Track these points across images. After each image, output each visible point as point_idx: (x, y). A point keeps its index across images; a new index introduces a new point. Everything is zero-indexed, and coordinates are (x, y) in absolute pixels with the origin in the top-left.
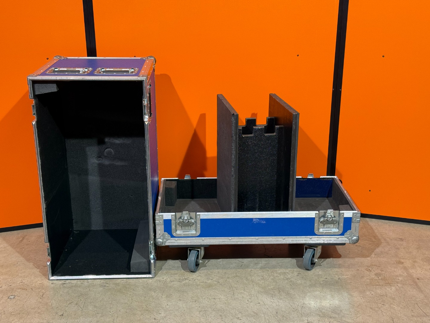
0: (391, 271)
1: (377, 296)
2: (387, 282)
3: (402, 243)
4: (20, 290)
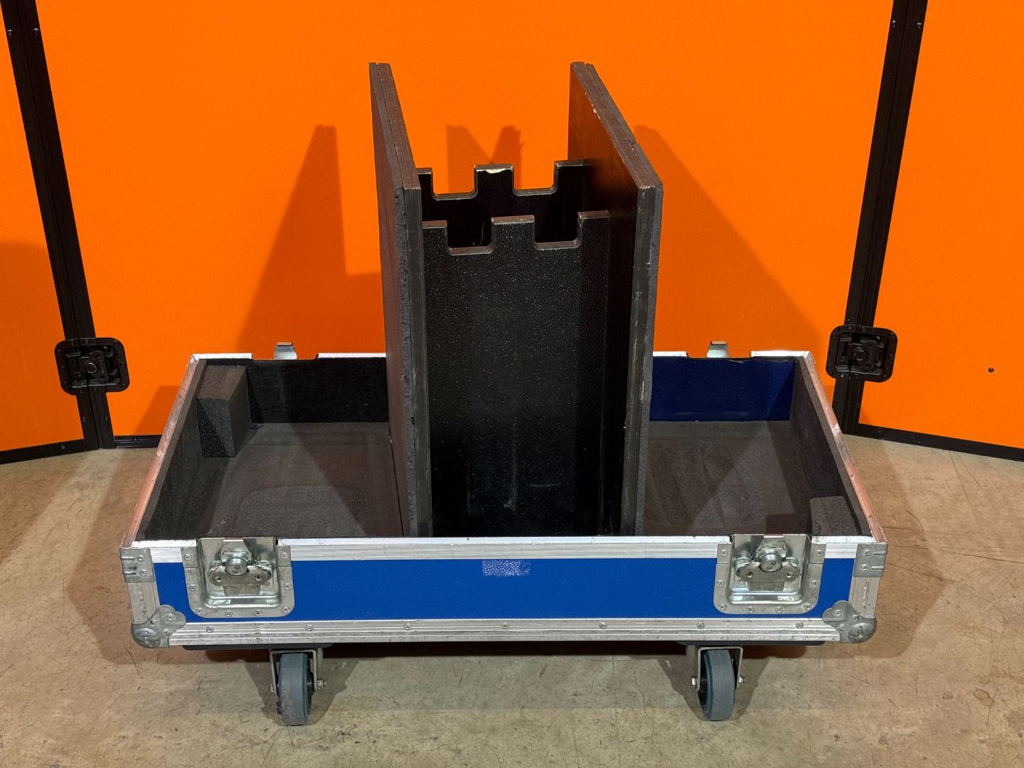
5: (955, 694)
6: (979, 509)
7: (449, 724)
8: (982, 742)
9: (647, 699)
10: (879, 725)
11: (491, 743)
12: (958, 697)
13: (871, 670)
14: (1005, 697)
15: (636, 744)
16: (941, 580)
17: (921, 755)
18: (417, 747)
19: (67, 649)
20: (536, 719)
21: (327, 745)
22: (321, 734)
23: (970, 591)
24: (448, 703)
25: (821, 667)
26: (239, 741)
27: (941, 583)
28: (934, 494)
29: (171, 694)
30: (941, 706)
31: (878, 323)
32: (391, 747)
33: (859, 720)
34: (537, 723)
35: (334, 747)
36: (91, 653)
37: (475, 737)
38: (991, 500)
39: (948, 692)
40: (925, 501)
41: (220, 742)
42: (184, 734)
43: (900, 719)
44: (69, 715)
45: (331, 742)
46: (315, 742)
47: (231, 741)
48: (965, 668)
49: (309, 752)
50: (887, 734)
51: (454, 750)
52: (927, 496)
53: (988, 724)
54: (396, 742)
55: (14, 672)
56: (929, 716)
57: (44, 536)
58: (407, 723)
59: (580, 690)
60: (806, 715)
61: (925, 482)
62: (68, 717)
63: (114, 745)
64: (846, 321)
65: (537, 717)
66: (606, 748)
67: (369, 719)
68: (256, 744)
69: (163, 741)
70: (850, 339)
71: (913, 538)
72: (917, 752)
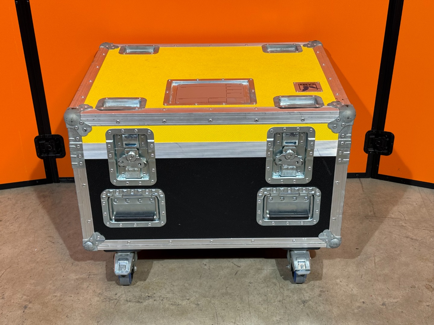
5: (416, 286)
6: (430, 211)
7: (195, 294)
8: (428, 306)
9: (281, 285)
10: (382, 298)
11: (213, 302)
12: (418, 287)
13: (380, 276)
15: (275, 303)
16: (412, 239)
17: (400, 310)
18: (180, 303)
19: (34, 260)
20: (232, 293)
21: (142, 301)
22: (139, 296)
23: (425, 244)
24: (194, 285)
25: (358, 273)
26: (104, 298)
27: (412, 241)
28: (411, 204)
29: (77, 279)
30: (410, 291)
31: (386, 129)
32: (169, 302)
33: (374, 296)
34: (233, 294)
35: (145, 302)
36: (44, 262)
37: (206, 299)
39: (414, 285)
40: (407, 208)
41: (97, 299)
42: (81, 295)
43: (392, 296)
44: (33, 286)
45: (144, 300)
46: (137, 300)
47: (101, 299)
48: (422, 275)
49: (134, 304)
50: (386, 302)
51: (195, 304)
52: (408, 205)
53: (431, 299)
54: (172, 301)
55: (11, 269)
56: (405, 295)
57: (27, 216)
58: (176, 293)
59: (252, 281)
60: (350, 293)
61: (407, 200)
62: (33, 287)
63: (52, 299)
64: (372, 129)
65: (233, 292)
66: (262, 305)
67: (160, 291)
68: (112, 300)
69: (72, 298)
70: (374, 137)
71: (401, 222)
72: (399, 309)
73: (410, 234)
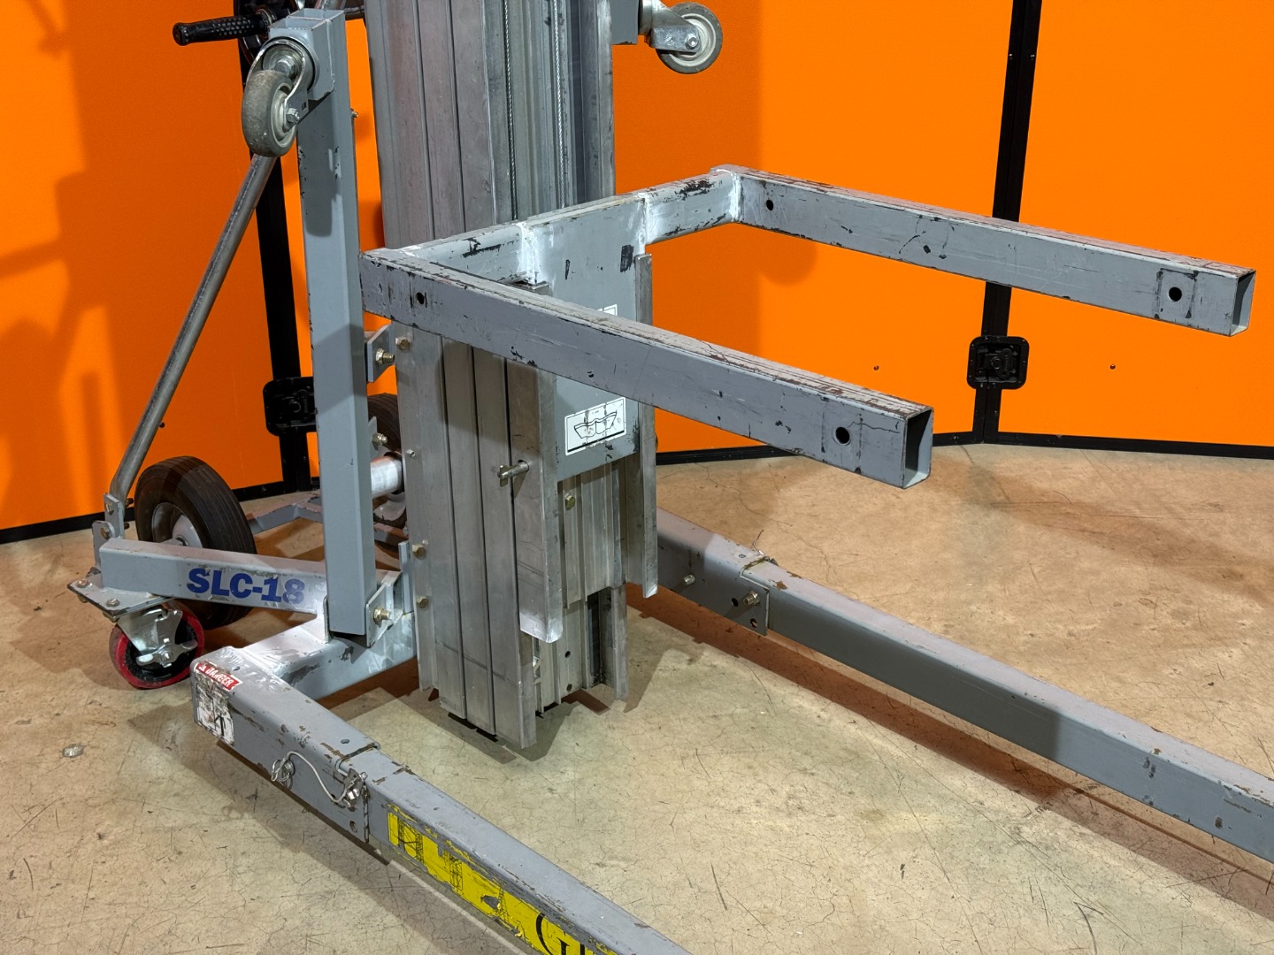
0: (1214, 601)
1: (1196, 677)
2: (1213, 636)
3: (1222, 518)
4: (92, 728)
5: (1123, 603)
6: (1116, 485)
8: (1153, 630)
10: (1065, 626)
12: (1127, 604)
13: (1049, 593)
14: (1165, 602)
16: (1094, 533)
17: (1104, 640)
18: (677, 666)
25: (1007, 594)
27: (1094, 535)
28: (1074, 478)
30: (1113, 611)
31: (1010, 333)
33: (1048, 624)
38: (1124, 479)
39: (1118, 602)
40: (1068, 484)
43: (1081, 621)
48: (1128, 586)
50: (1073, 630)
52: (1068, 480)
53: (1155, 619)
56: (1106, 617)
60: (1003, 624)
61: (1065, 471)
64: (982, 332)
70: (987, 350)
71: (1064, 508)
72: (1101, 639)
73: (1086, 525)
